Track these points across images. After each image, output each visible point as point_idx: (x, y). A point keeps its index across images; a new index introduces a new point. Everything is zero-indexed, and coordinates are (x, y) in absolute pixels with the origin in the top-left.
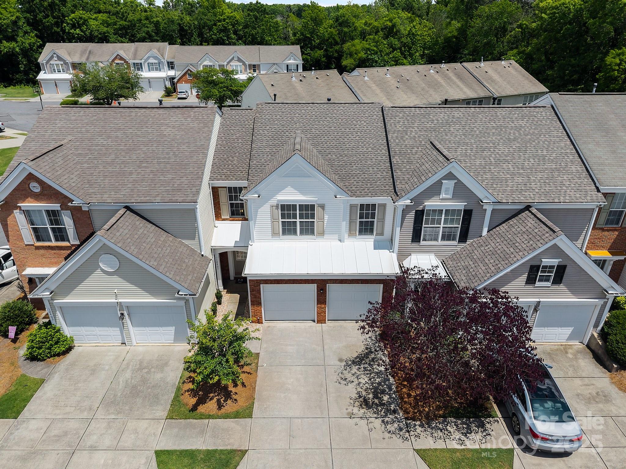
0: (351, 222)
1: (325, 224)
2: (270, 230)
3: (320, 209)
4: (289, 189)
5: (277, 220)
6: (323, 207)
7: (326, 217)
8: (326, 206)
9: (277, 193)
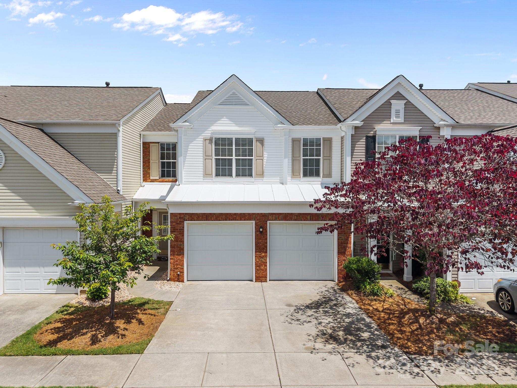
0: (294, 160)
1: (265, 163)
2: (201, 169)
3: (259, 144)
4: (225, 120)
5: (210, 158)
6: (261, 141)
7: (266, 155)
8: (265, 141)
9: (212, 124)
